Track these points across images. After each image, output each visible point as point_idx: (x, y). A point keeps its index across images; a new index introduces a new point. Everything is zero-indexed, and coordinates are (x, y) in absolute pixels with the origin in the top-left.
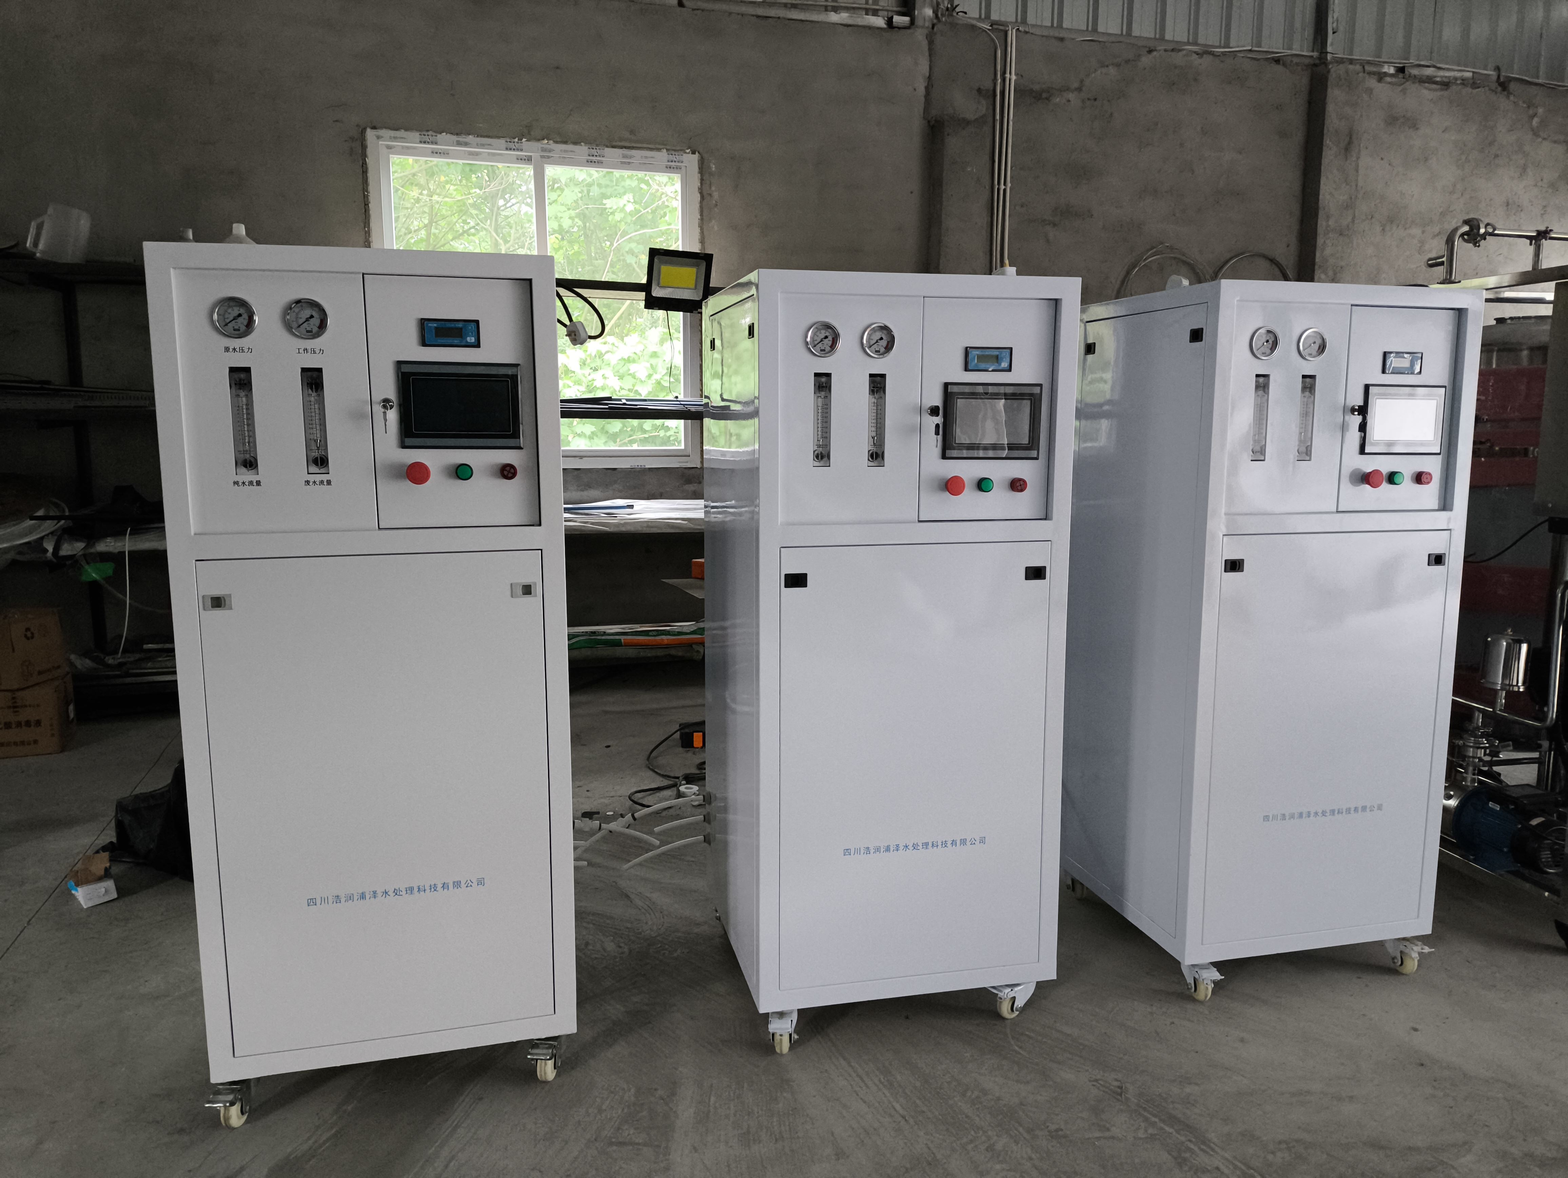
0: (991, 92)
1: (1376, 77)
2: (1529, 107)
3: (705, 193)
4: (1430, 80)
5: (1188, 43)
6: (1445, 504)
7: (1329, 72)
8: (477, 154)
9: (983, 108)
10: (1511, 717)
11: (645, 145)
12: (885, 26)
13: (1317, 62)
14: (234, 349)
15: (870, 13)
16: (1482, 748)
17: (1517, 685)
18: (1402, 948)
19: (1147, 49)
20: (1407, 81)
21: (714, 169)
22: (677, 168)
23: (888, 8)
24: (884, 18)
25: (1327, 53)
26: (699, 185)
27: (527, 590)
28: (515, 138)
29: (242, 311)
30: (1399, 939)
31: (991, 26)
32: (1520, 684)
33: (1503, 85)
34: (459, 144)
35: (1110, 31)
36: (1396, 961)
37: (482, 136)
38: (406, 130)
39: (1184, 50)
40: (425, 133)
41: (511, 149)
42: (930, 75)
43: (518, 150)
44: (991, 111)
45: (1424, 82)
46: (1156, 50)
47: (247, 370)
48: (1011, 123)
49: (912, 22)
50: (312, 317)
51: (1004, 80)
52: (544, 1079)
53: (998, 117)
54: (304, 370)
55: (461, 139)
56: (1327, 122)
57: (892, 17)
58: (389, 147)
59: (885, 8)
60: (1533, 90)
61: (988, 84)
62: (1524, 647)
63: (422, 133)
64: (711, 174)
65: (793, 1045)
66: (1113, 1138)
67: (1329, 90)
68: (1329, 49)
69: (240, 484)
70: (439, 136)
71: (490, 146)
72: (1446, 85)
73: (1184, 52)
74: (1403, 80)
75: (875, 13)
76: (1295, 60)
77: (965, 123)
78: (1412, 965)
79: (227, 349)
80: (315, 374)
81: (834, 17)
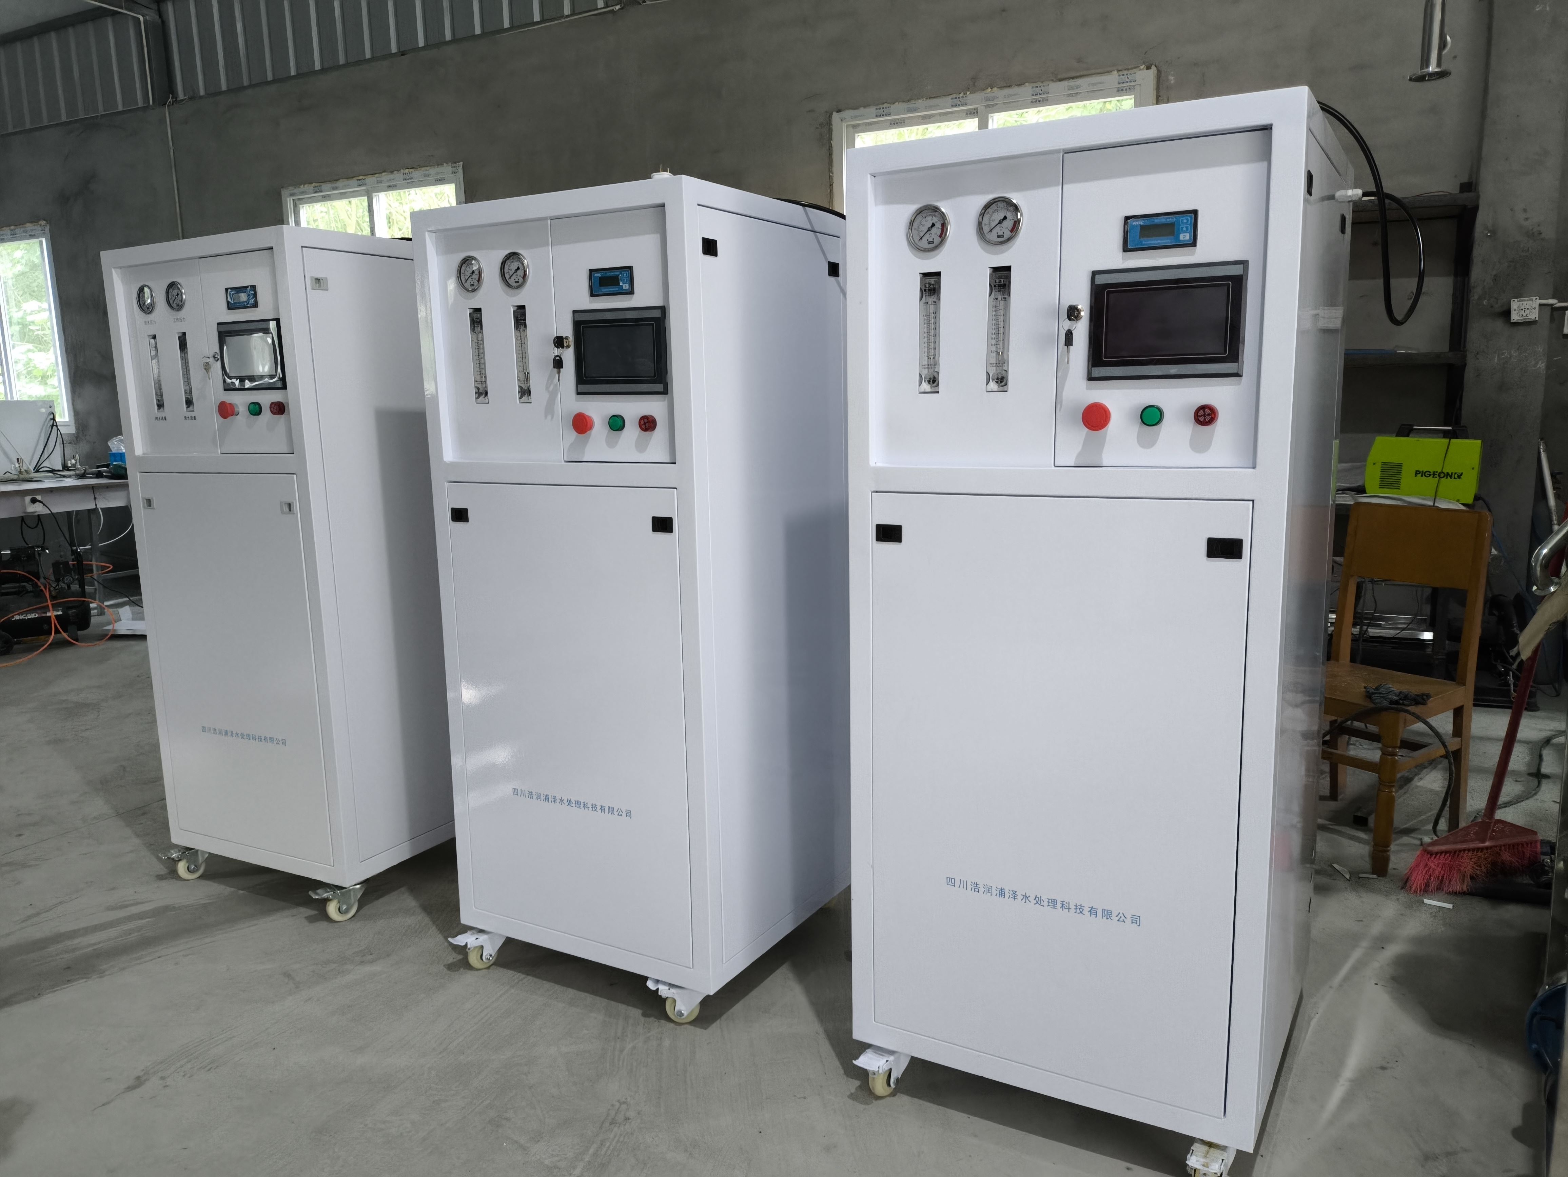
8: (930, 117)
11: (1093, 71)
21: (1172, 80)
22: (1129, 89)
28: (960, 93)
34: (911, 110)
37: (932, 98)
38: (865, 107)
40: (879, 106)
41: (956, 106)
43: (963, 105)
55: (912, 105)
58: (855, 127)
63: (876, 107)
64: (1168, 87)
70: (892, 106)
71: (936, 107)
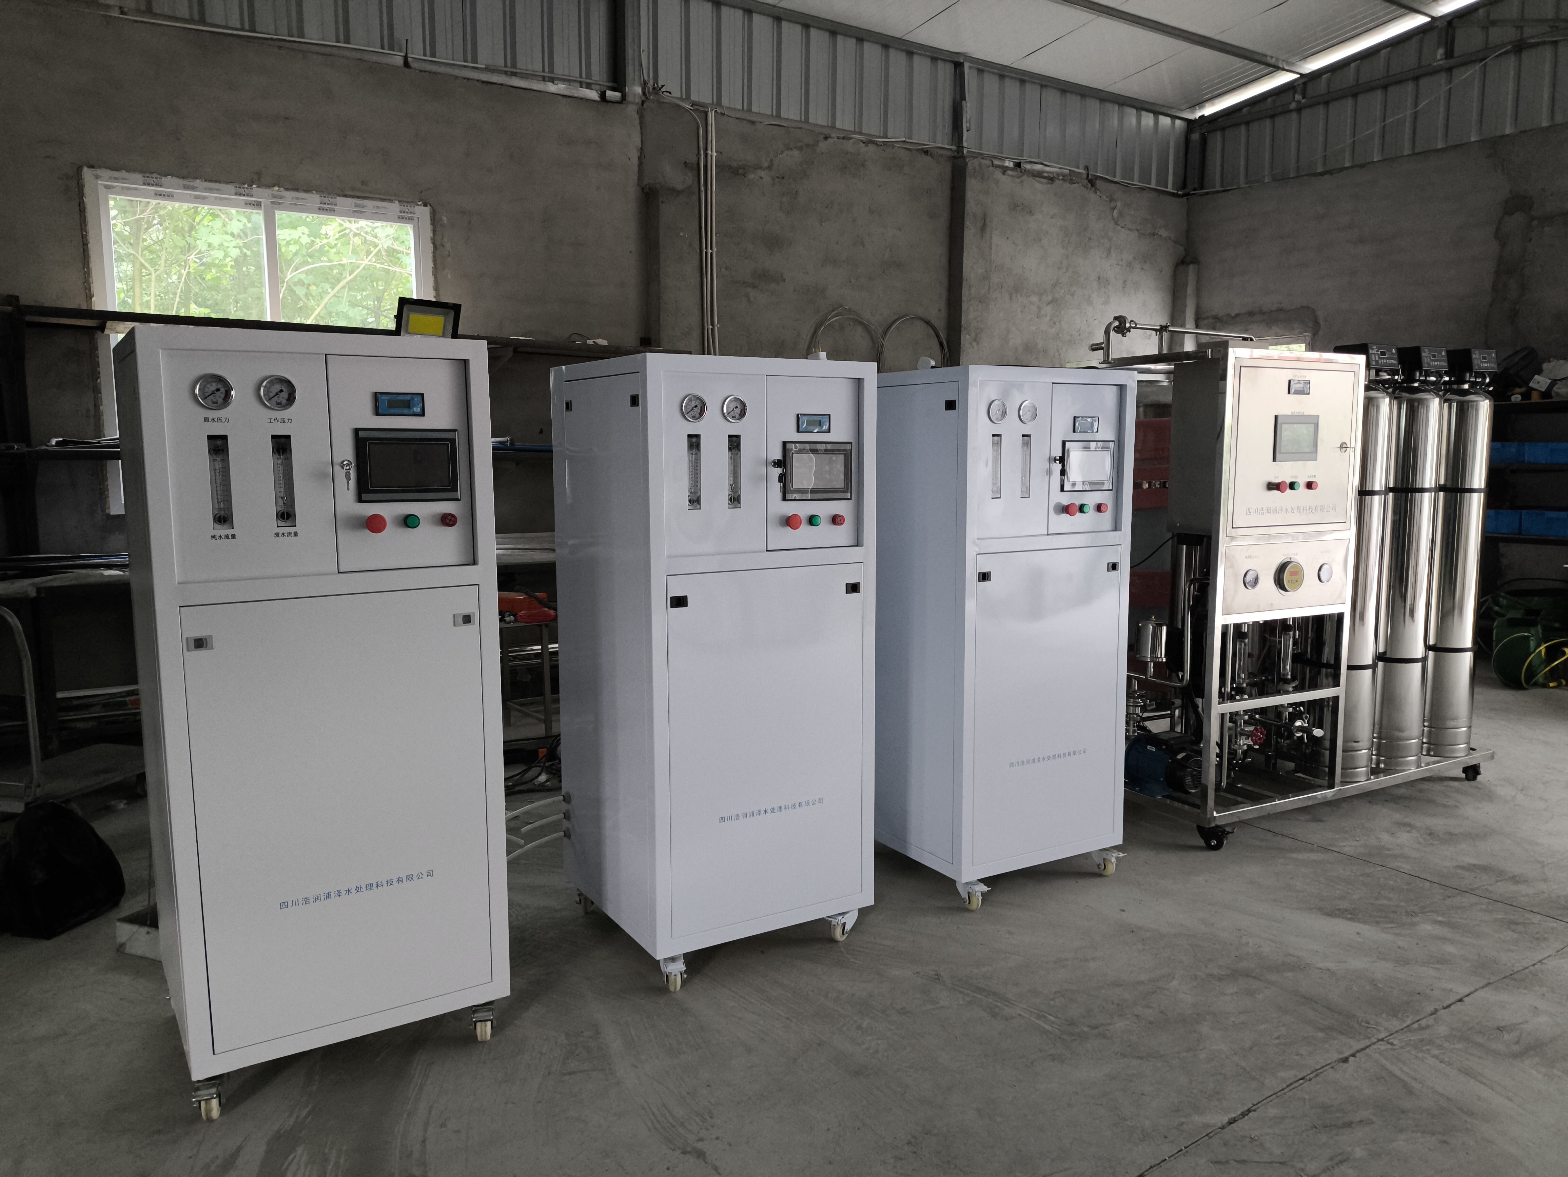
0: (695, 166)
1: (1000, 170)
2: (1110, 201)
3: (437, 244)
4: (1039, 175)
5: (854, 132)
6: (1116, 527)
7: (967, 164)
8: (204, 198)
9: (689, 179)
10: (1158, 681)
11: (377, 196)
12: (598, 99)
13: (956, 154)
14: (213, 419)
15: (584, 85)
16: (1139, 706)
17: (1161, 657)
18: (1105, 856)
19: (824, 136)
20: (1023, 174)
21: (446, 222)
22: (409, 219)
23: (600, 83)
24: (597, 91)
25: (963, 147)
26: (432, 235)
27: (467, 619)
28: (244, 184)
29: (219, 386)
30: (1101, 850)
31: (692, 106)
32: (1163, 656)
33: (1092, 182)
34: (186, 187)
35: (791, 117)
36: (1100, 866)
37: (211, 181)
38: (128, 171)
39: (851, 138)
40: (148, 175)
41: (240, 195)
42: (642, 147)
43: (248, 195)
44: (696, 182)
45: (1036, 177)
46: (830, 137)
47: (224, 438)
48: (714, 194)
49: (624, 97)
50: (281, 391)
51: (706, 155)
52: (484, 1039)
53: (703, 188)
54: (274, 437)
55: (186, 182)
56: (967, 207)
57: (605, 92)
58: (107, 187)
59: (598, 82)
60: (1113, 187)
61: (692, 159)
62: (1164, 629)
63: (146, 176)
64: (442, 226)
65: (684, 982)
66: (943, 1007)
67: (968, 179)
68: (965, 144)
69: (217, 538)
70: (164, 179)
71: (218, 191)
72: (1051, 179)
73: (851, 141)
74: (1021, 174)
75: (589, 86)
76: (940, 152)
77: (674, 192)
78: (1112, 868)
79: (206, 420)
80: (283, 440)
81: (552, 88)
